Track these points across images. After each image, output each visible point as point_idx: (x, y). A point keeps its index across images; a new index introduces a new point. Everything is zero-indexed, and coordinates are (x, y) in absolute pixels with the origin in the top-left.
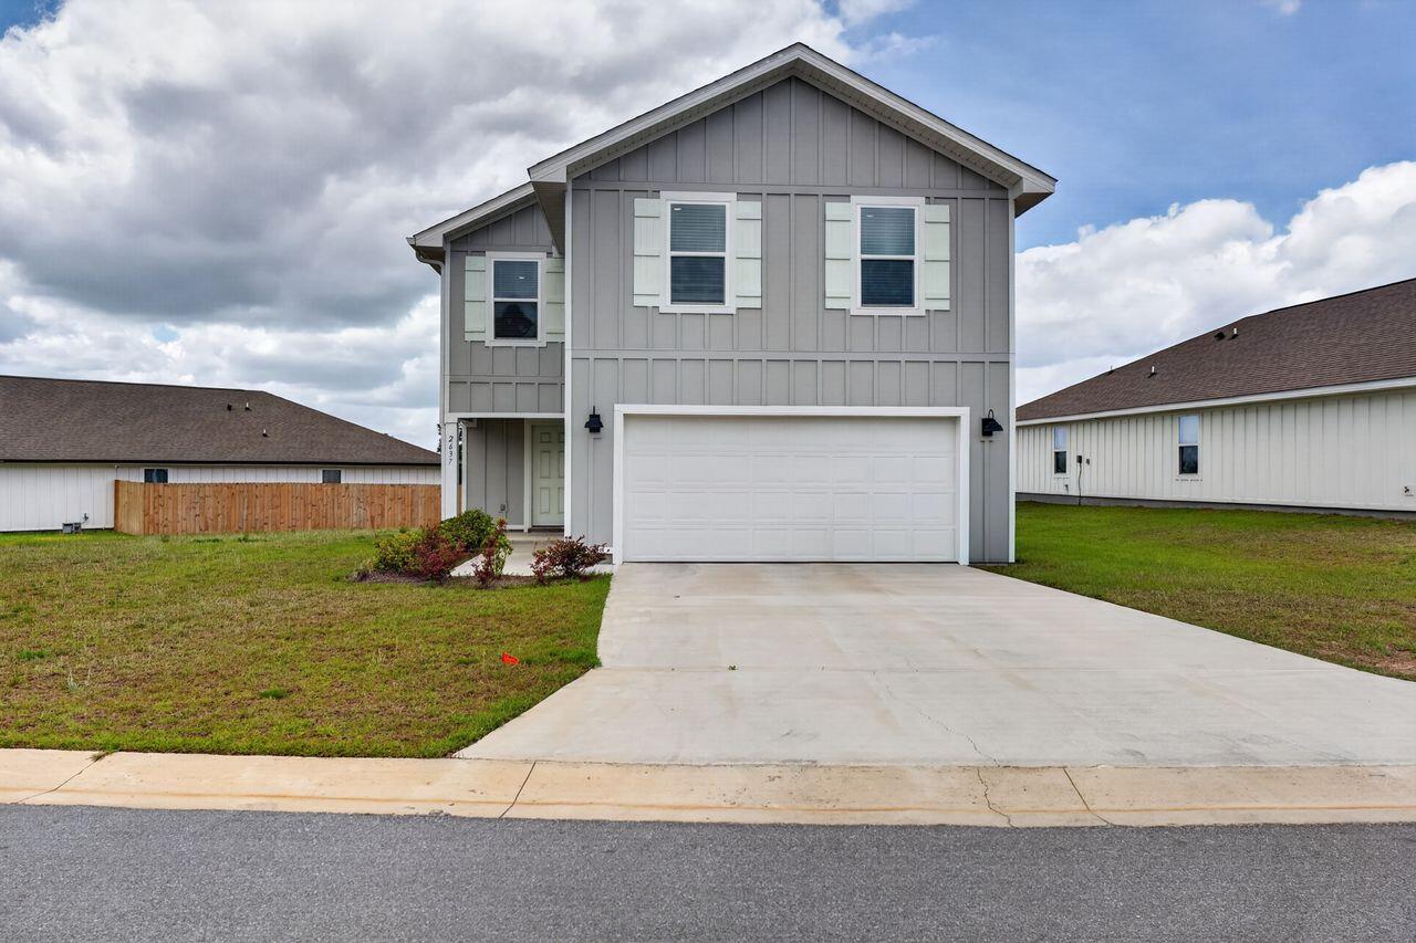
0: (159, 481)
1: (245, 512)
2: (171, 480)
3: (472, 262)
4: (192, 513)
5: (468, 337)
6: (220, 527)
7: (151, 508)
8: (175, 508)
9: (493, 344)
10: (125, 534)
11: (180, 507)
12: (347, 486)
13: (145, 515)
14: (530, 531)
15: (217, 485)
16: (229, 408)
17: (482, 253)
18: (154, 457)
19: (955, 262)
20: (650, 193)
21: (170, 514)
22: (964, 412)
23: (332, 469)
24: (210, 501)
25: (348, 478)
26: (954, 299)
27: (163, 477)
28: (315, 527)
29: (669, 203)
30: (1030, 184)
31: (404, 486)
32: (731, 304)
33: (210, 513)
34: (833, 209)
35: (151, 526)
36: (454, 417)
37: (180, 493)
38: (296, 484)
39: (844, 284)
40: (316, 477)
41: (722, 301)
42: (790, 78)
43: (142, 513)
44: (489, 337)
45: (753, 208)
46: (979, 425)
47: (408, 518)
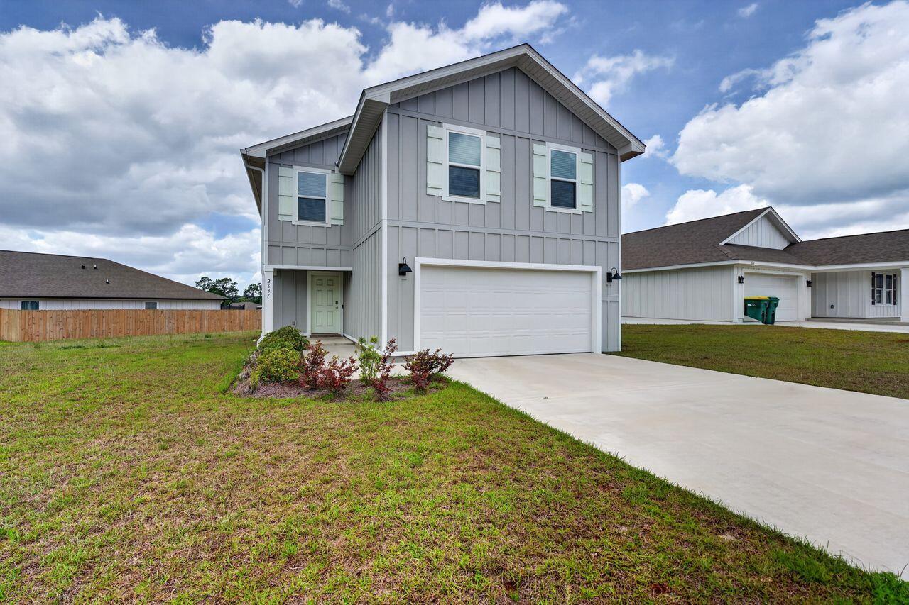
0: (32, 308)
1: (96, 326)
2: (41, 308)
3: (283, 171)
4: (58, 328)
5: (281, 218)
6: (77, 335)
7: (27, 325)
8: (45, 325)
9: (296, 224)
10: (6, 341)
11: (48, 324)
12: (162, 311)
13: (22, 330)
14: (311, 337)
15: (75, 311)
16: (83, 267)
17: (290, 166)
18: (28, 294)
19: (595, 185)
20: (437, 123)
21: (41, 328)
22: (598, 269)
23: (151, 301)
24: (71, 321)
25: (160, 306)
26: (595, 206)
27: (36, 306)
28: (142, 333)
29: (448, 131)
30: (635, 147)
31: (197, 311)
32: (483, 199)
33: (71, 327)
34: (538, 148)
35: (26, 337)
36: (272, 268)
37: (48, 315)
38: (129, 310)
39: (543, 192)
40: (142, 306)
41: (478, 197)
42: (515, 67)
43: (19, 328)
44: (295, 219)
45: (495, 141)
46: (605, 277)
47: (199, 327)
